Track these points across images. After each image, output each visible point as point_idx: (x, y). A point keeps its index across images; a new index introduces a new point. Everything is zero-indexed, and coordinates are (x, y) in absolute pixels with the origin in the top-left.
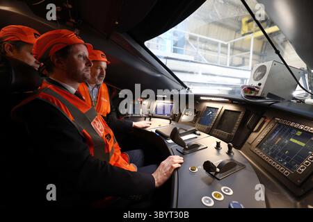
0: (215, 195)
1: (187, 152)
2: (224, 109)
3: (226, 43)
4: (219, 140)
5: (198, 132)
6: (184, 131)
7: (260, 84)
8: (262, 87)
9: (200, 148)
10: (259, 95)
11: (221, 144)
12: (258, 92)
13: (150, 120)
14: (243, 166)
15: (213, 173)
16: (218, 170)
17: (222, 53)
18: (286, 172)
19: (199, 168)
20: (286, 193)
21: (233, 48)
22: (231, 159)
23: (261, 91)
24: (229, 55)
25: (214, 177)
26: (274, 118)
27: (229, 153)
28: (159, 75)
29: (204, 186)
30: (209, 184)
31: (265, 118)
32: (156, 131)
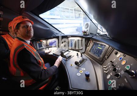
0: (80, 72)
1: (67, 59)
2: (77, 40)
3: (72, 9)
4: (77, 52)
5: (69, 50)
6: (64, 51)
7: (87, 30)
8: (88, 31)
9: (72, 57)
10: (88, 34)
11: (78, 54)
12: (87, 33)
13: (48, 49)
14: (86, 60)
15: (78, 65)
16: (79, 63)
17: (71, 12)
18: (98, 58)
19: (74, 64)
20: (98, 64)
21: (75, 10)
22: (83, 58)
23: (88, 32)
24: (74, 13)
25: (79, 66)
26: (93, 41)
27: (81, 56)
28: (48, 29)
29: (76, 70)
30: (78, 69)
31: (90, 41)
32: (53, 54)
